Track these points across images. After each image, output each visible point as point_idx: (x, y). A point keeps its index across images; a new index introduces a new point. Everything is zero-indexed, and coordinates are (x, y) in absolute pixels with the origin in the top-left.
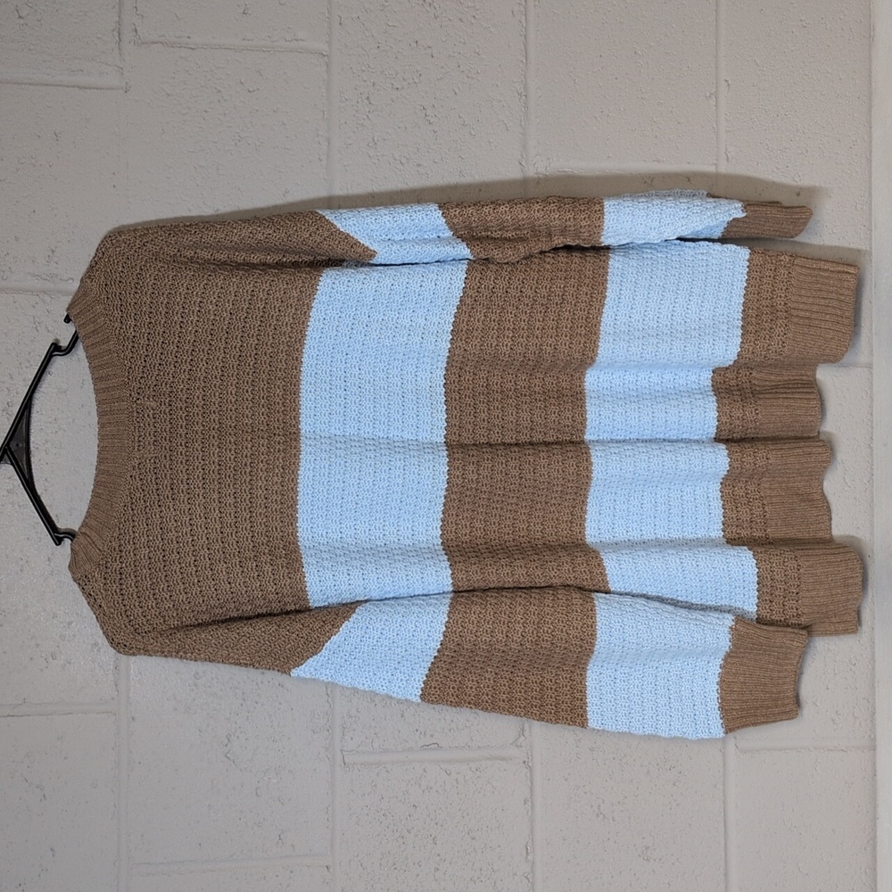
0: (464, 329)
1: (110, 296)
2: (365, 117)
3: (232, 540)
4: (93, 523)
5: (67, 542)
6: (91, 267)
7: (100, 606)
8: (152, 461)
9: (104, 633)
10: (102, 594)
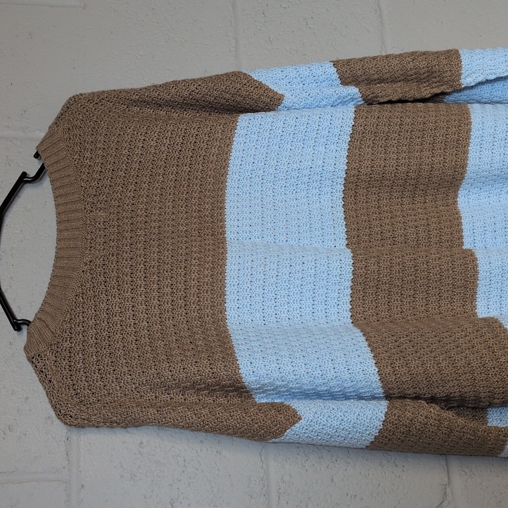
0: (357, 154)
1: (72, 137)
2: (262, 25)
3: (169, 323)
4: (49, 310)
5: (25, 328)
6: (58, 118)
7: (50, 381)
8: (102, 259)
9: (52, 406)
10: (53, 370)
